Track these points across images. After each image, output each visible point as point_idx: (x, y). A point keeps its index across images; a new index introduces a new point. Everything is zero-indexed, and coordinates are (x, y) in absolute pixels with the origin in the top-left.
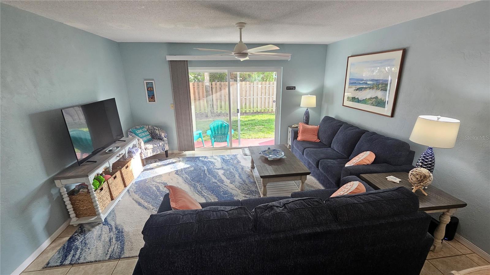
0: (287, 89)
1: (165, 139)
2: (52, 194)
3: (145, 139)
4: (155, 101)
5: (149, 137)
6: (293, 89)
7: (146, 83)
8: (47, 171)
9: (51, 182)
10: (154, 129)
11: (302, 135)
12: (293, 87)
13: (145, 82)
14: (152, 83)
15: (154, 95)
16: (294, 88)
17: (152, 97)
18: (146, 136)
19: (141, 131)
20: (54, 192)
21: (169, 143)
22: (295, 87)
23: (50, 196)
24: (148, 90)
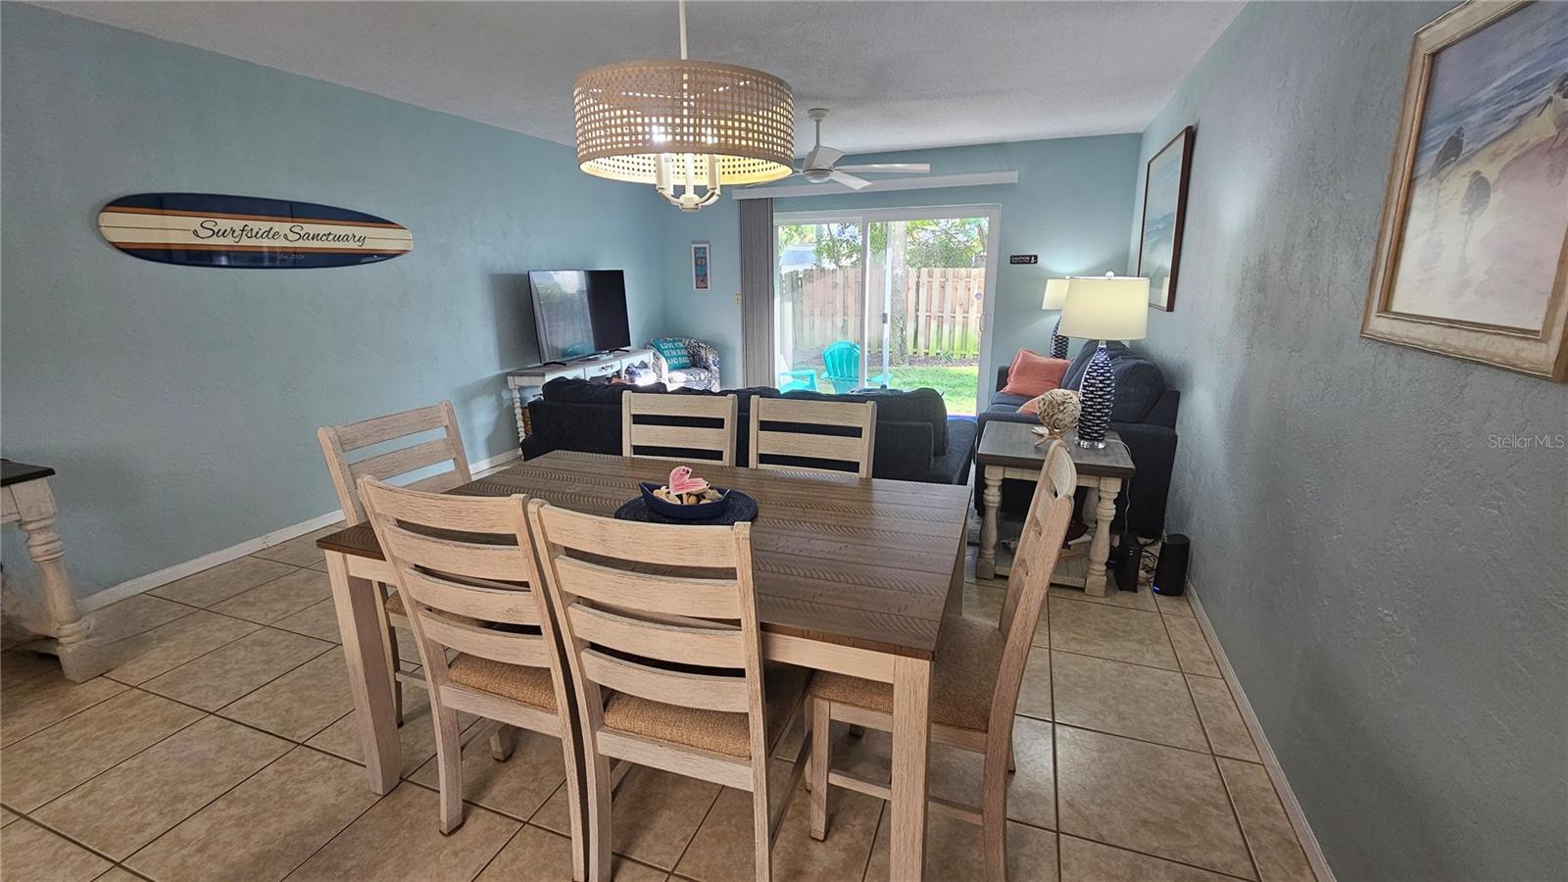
0: (1011, 263)
1: (713, 368)
2: (502, 398)
3: (674, 361)
4: (706, 287)
5: (685, 360)
6: (1030, 263)
7: (695, 248)
8: (502, 363)
9: (502, 380)
10: (699, 346)
11: (1016, 381)
12: (1031, 257)
13: (693, 246)
14: (705, 248)
15: (706, 275)
16: (1032, 259)
17: (702, 280)
18: (678, 357)
19: (671, 345)
20: (505, 395)
21: (721, 379)
22: (1036, 257)
23: (500, 399)
24: (696, 264)
